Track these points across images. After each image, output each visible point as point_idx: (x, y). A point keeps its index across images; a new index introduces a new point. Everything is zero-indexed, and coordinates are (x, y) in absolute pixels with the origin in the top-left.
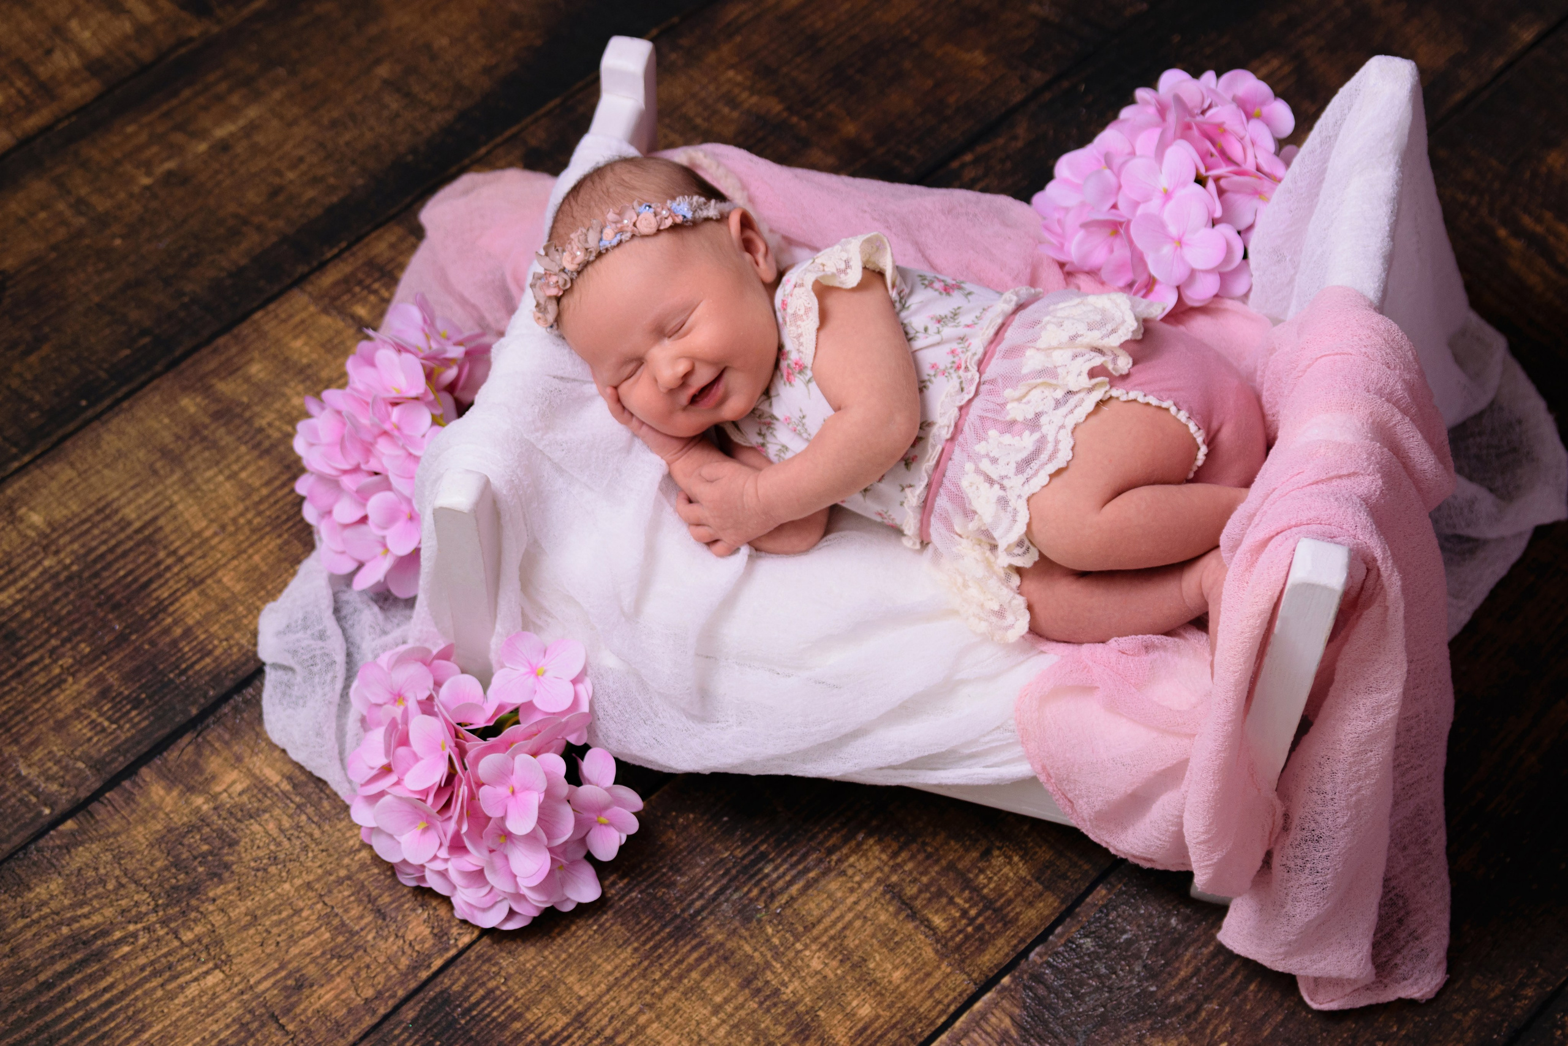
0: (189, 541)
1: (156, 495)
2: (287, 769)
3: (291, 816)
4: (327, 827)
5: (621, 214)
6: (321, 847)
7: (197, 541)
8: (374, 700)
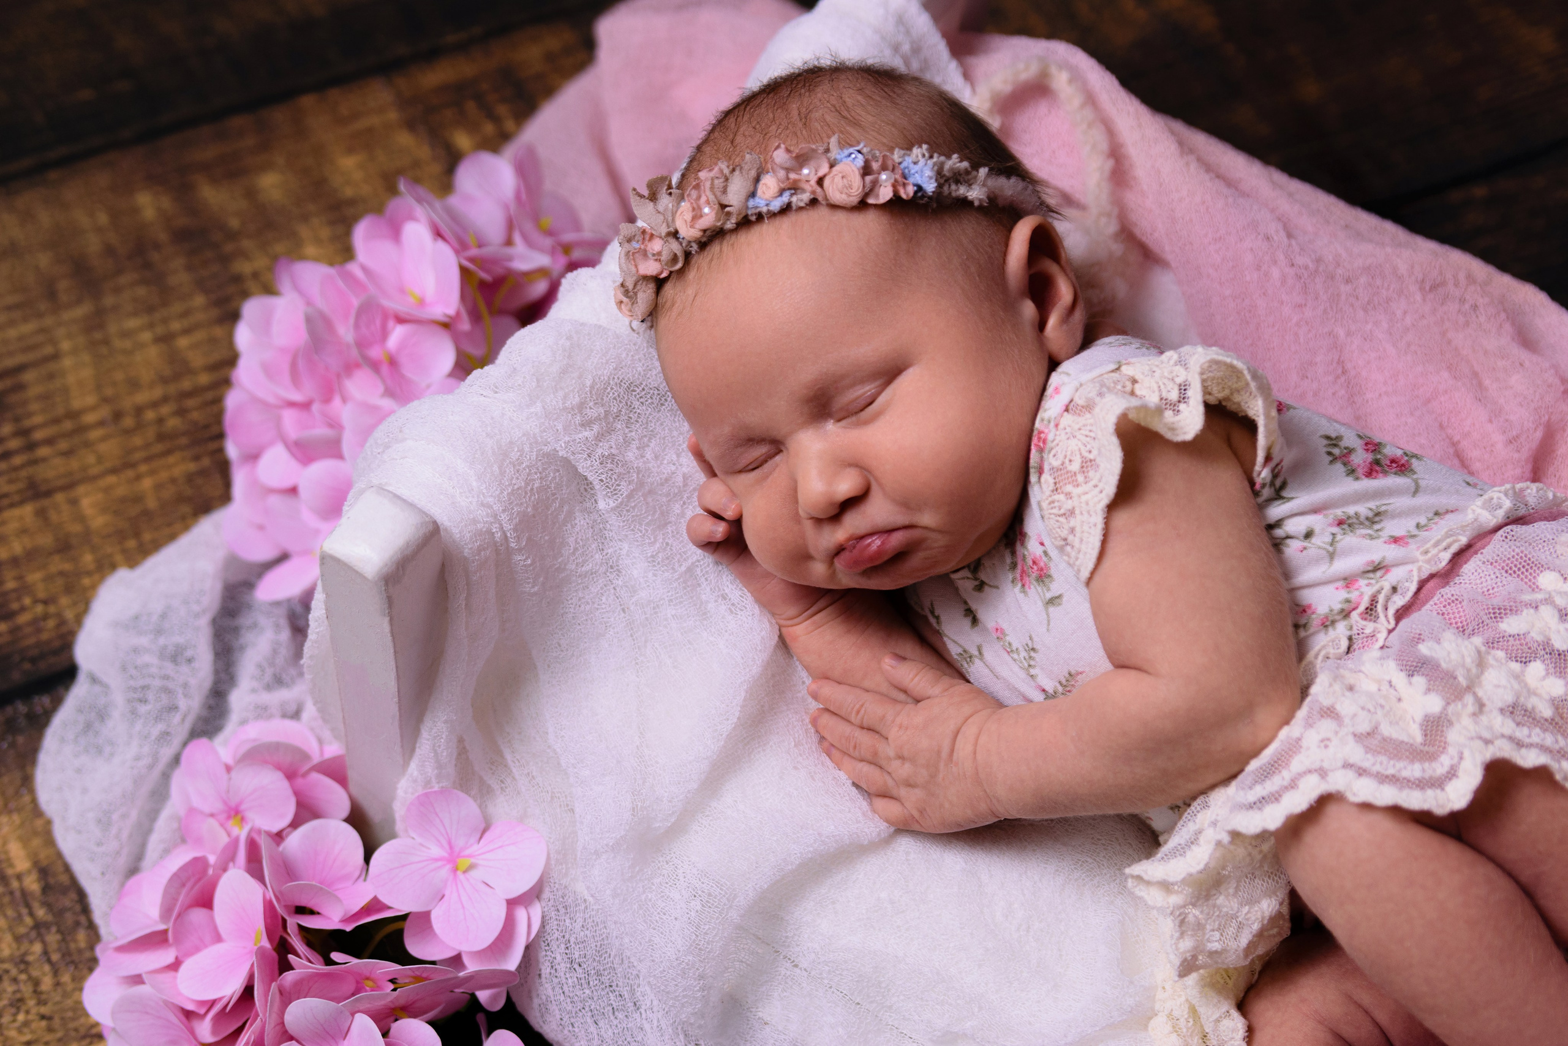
0: (56, 421)
1: (43, 330)
2: (44, 855)
3: (18, 939)
4: (66, 978)
5: (801, 160)
6: (44, 1010)
7: (68, 425)
8: (196, 802)
